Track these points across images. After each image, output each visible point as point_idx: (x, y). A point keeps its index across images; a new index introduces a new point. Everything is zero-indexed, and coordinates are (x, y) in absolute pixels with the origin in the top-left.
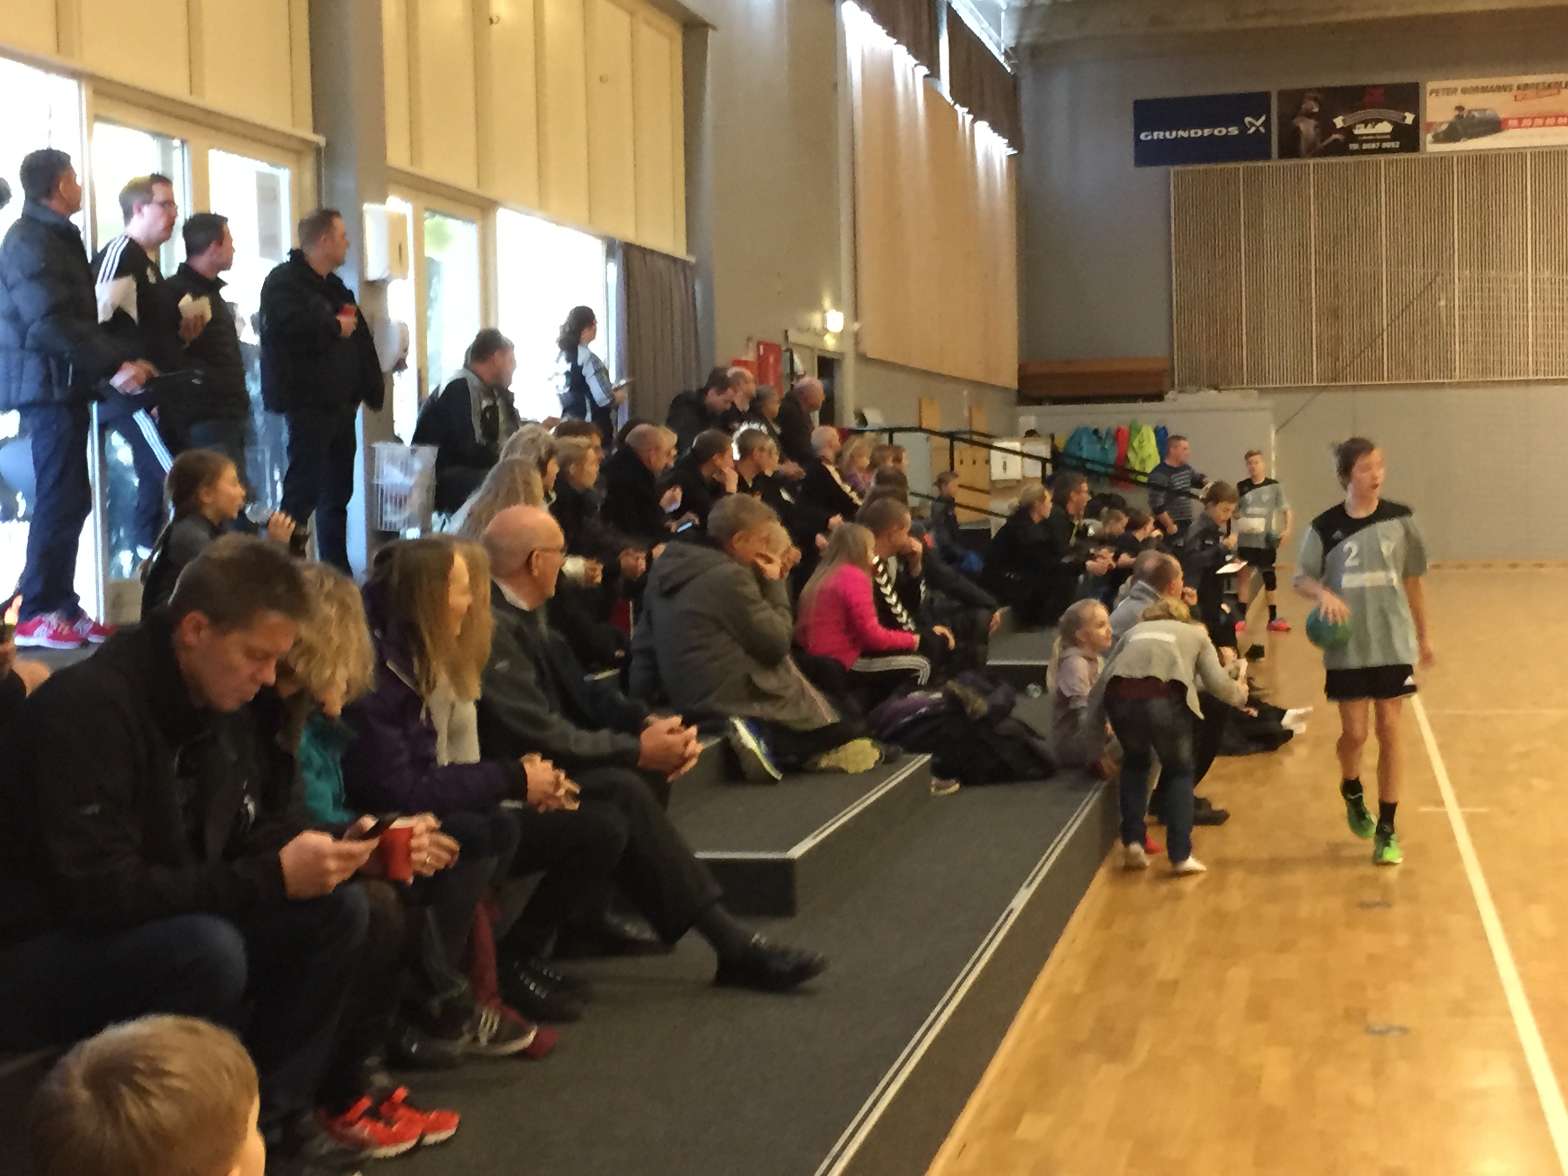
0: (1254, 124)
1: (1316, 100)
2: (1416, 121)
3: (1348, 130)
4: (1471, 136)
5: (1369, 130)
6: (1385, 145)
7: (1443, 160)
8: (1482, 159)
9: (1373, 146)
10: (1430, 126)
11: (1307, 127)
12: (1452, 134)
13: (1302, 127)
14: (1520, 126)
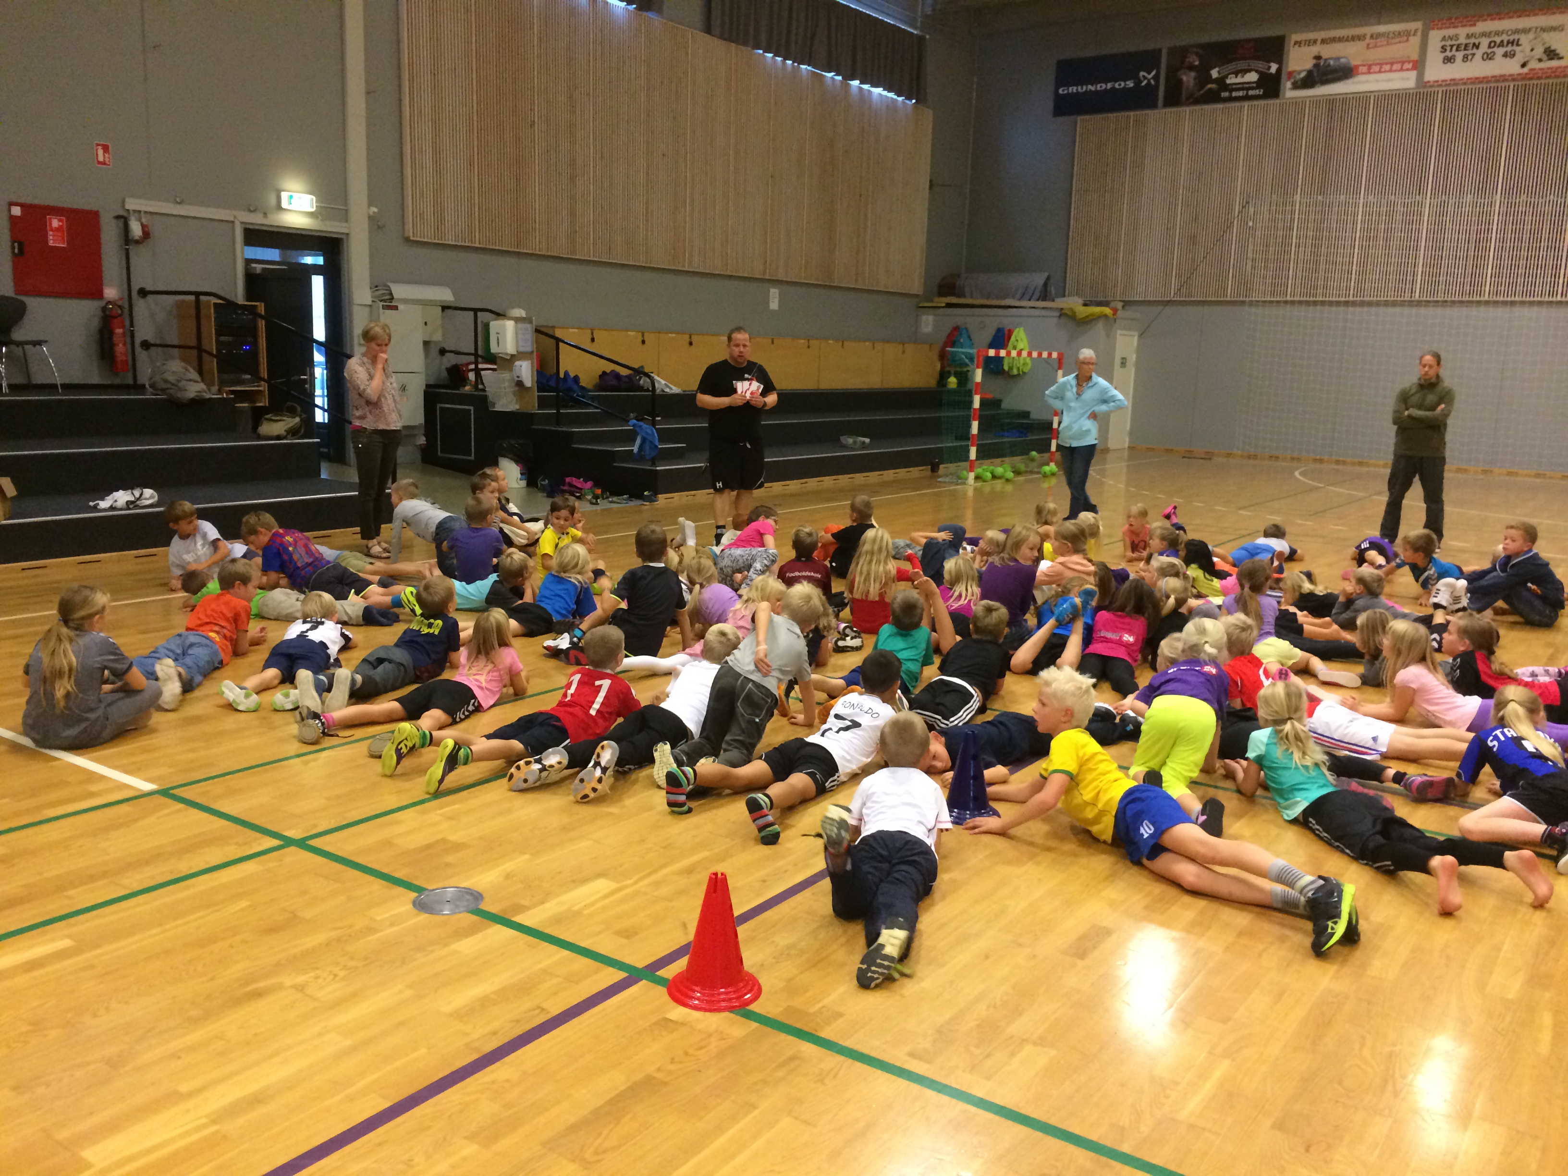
0: (1147, 77)
1: (1197, 54)
2: (1279, 70)
3: (1221, 81)
4: (1325, 82)
5: (1239, 80)
6: (1251, 93)
7: (1299, 104)
8: (1331, 101)
9: (1241, 94)
10: (1290, 74)
11: (1188, 79)
12: (1309, 81)
13: (1184, 78)
14: (1369, 72)
